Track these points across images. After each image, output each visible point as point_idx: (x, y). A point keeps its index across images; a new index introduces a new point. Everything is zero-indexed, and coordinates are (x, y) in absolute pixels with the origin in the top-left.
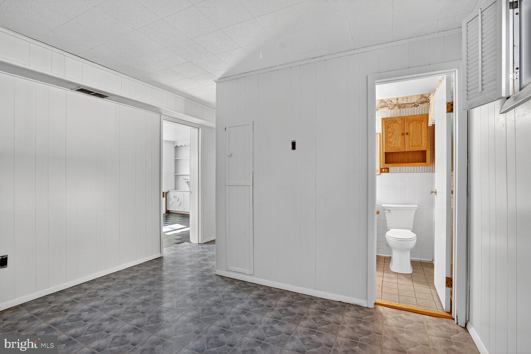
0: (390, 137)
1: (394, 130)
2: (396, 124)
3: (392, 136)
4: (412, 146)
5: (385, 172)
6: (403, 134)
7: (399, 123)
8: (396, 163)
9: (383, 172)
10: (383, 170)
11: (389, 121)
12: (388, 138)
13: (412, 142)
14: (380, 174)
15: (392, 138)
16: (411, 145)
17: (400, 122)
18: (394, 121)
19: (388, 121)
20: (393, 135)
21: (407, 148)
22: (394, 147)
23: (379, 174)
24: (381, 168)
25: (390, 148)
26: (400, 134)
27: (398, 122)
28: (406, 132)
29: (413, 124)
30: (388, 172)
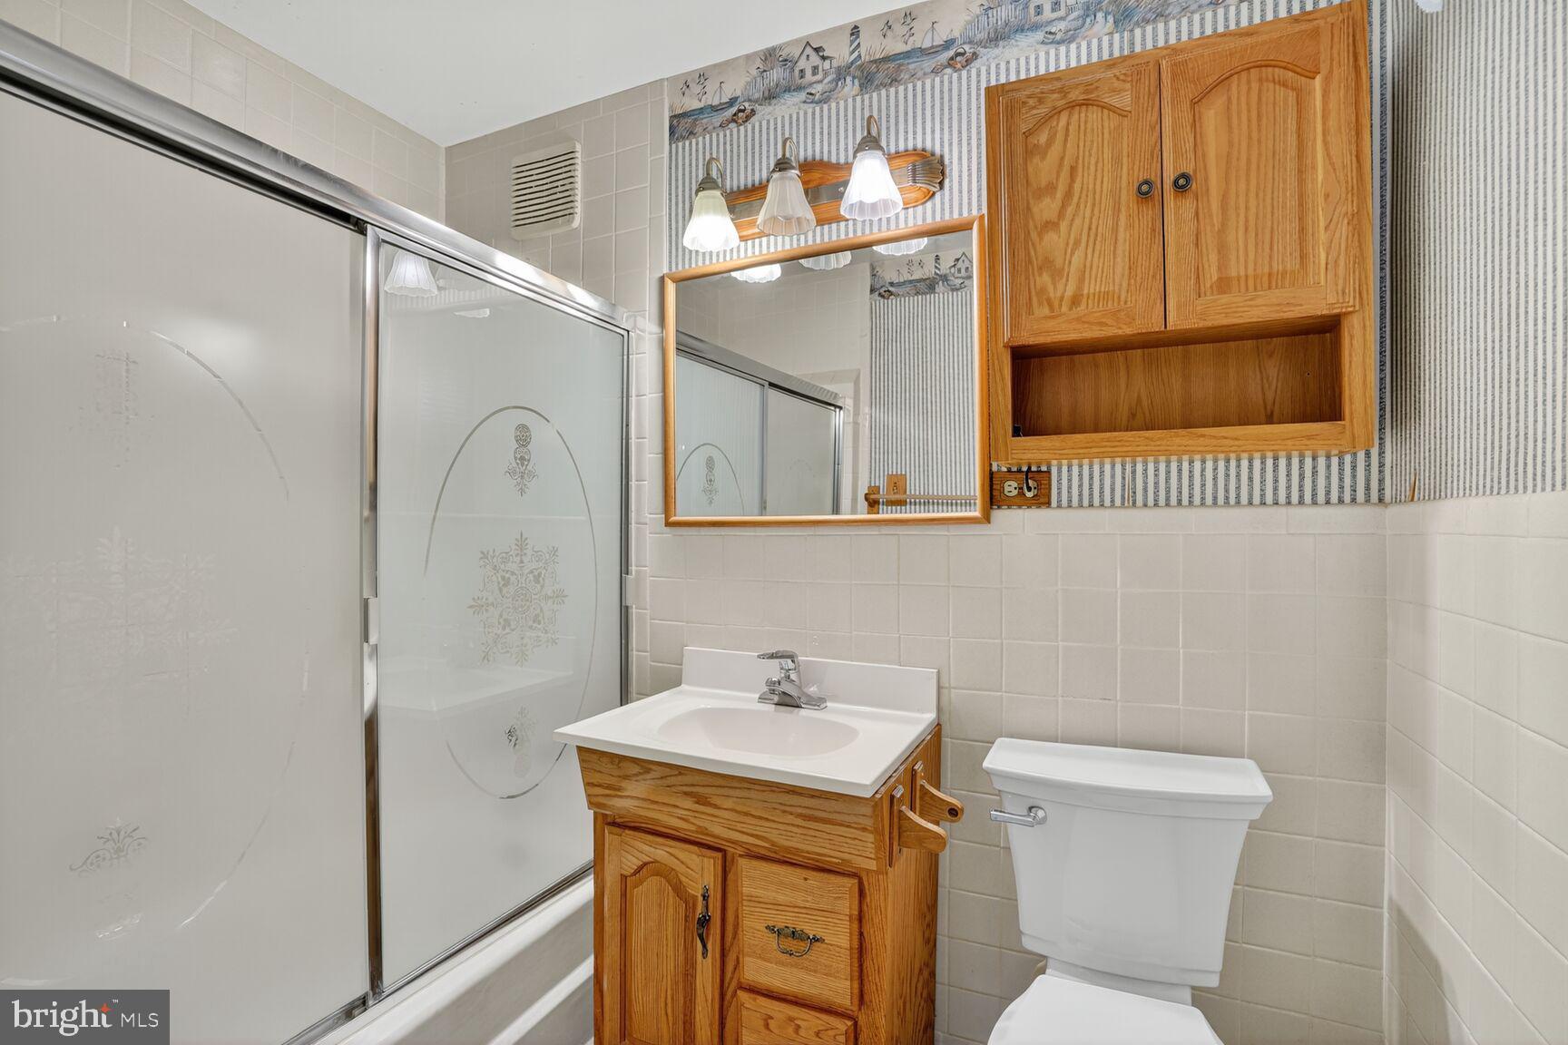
0: (1051, 225)
1: (1073, 169)
2: (1094, 115)
3: (1061, 214)
4: (1223, 285)
5: (1020, 501)
6: (1145, 192)
7: (1111, 109)
8: (1096, 430)
9: (1010, 503)
10: (1011, 488)
11: (1041, 101)
12: (1034, 235)
13: (1222, 249)
14: (987, 518)
15: (1064, 226)
16: (1212, 274)
17: (1124, 100)
18: (1075, 95)
19: (1031, 102)
20: (1070, 210)
21: (1179, 307)
22: (1075, 301)
23: (976, 513)
24: (991, 473)
25: (1046, 311)
26: (1127, 196)
27: (1114, 101)
28: (1169, 177)
29: (1229, 99)
30: (1042, 500)
